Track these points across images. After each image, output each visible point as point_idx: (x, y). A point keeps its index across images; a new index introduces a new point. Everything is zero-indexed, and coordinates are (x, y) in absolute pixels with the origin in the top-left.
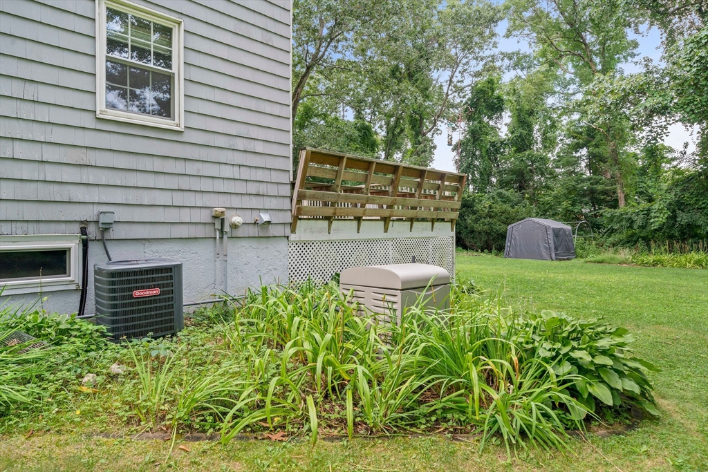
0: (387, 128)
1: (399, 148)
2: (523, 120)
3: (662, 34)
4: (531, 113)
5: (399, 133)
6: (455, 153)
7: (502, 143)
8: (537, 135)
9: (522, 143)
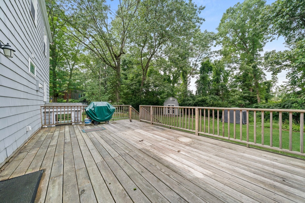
0: (173, 77)
1: (176, 83)
2: (218, 74)
3: (285, 38)
4: (220, 71)
5: (177, 78)
6: (196, 84)
7: (211, 81)
8: (222, 78)
9: (217, 81)
